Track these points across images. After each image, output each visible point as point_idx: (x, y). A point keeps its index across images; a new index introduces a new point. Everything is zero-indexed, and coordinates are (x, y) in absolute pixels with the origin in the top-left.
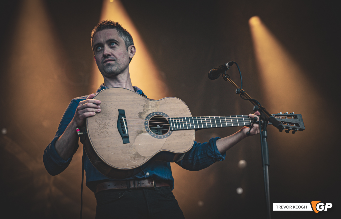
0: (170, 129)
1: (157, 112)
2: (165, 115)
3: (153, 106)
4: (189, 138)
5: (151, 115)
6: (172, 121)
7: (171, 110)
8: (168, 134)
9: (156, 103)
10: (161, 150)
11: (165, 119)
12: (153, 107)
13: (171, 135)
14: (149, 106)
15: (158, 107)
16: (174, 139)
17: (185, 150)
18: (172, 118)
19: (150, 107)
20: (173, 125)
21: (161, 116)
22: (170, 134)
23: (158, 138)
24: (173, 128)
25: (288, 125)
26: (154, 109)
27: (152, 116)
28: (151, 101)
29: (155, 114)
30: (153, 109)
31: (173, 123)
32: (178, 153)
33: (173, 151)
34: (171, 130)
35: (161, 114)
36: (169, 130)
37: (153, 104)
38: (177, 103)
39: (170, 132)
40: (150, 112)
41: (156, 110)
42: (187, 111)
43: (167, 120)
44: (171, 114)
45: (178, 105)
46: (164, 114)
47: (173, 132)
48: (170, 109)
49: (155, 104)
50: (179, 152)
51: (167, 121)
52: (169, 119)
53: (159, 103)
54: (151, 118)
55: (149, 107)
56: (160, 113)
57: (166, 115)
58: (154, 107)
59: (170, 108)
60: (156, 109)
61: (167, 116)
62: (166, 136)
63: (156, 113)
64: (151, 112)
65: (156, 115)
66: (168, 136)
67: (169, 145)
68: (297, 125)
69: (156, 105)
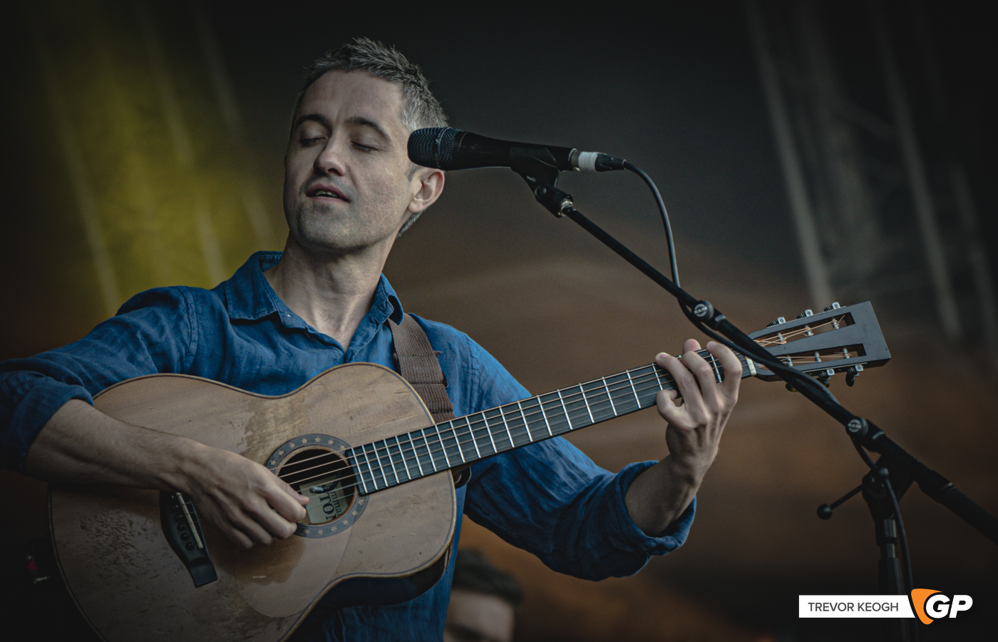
0: (358, 490)
1: (300, 438)
2: (331, 442)
3: (282, 417)
4: (433, 508)
5: (281, 453)
6: (361, 458)
7: (351, 418)
8: (354, 513)
9: (290, 402)
10: (337, 579)
11: (335, 457)
12: (283, 422)
13: (364, 513)
14: (266, 421)
15: (299, 417)
16: (379, 525)
17: (427, 559)
18: (358, 449)
19: (271, 426)
20: (367, 475)
21: (319, 447)
22: (361, 509)
23: (320, 537)
24: (370, 483)
25: (820, 360)
26: (287, 427)
27: (284, 456)
28: (273, 401)
29: (292, 446)
30: (282, 428)
31: (364, 466)
32: (402, 574)
33: (383, 572)
34: (362, 495)
35: (318, 440)
36: (356, 493)
37: (281, 411)
38: (371, 383)
39: (361, 501)
40: (275, 443)
41: (296, 431)
42: (411, 405)
43: (344, 459)
44: (352, 433)
45: (373, 391)
46: (325, 437)
47: (373, 497)
48: (348, 413)
49: (286, 408)
50: (403, 570)
51: (342, 464)
52: (347, 453)
53: (303, 400)
54: (282, 465)
55: (269, 423)
56: (311, 437)
57: (334, 441)
58: (285, 420)
59: (346, 410)
60: (294, 427)
61: (338, 442)
62: (345, 522)
63: (297, 440)
64: (278, 443)
65: (298, 451)
66: (356, 518)
67: (361, 552)
68: (858, 349)
69: (293, 413)
